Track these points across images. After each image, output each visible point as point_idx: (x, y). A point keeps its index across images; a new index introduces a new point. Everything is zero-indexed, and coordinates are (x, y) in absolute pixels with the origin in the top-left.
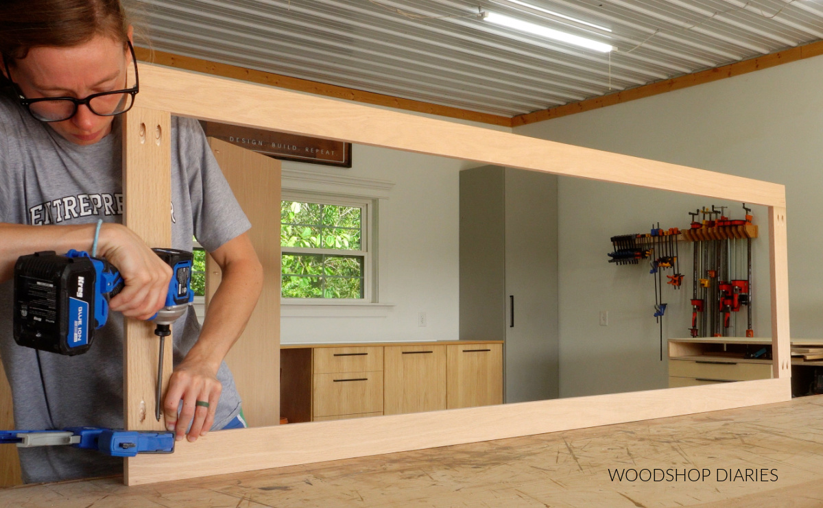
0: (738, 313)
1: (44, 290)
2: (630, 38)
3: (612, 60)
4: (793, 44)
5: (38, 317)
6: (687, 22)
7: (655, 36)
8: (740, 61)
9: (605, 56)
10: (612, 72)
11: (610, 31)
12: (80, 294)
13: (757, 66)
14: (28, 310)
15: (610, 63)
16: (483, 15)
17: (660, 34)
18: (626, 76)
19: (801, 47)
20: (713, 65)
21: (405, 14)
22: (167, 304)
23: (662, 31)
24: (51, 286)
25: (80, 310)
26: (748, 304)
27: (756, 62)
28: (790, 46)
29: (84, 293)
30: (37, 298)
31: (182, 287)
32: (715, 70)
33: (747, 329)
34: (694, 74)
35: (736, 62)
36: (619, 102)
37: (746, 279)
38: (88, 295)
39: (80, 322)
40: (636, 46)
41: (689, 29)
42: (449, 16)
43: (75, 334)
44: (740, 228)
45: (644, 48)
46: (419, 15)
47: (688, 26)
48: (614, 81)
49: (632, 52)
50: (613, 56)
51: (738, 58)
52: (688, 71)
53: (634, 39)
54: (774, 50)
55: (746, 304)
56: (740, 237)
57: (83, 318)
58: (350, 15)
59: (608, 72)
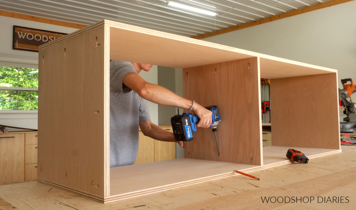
0: (266, 114)
1: (178, 125)
2: (223, 10)
3: (216, 19)
4: (285, 11)
5: (179, 132)
6: (244, 4)
7: (232, 9)
8: (264, 18)
9: (213, 17)
10: (216, 23)
11: (215, 8)
12: (187, 124)
13: (271, 20)
14: (176, 131)
15: (215, 20)
16: (168, 3)
17: (234, 9)
18: (220, 24)
19: (288, 13)
20: (254, 20)
21: (139, 3)
22: (213, 122)
23: (235, 7)
24: (180, 123)
25: (188, 128)
26: (270, 110)
27: (270, 18)
28: (283, 12)
29: (188, 123)
30: (177, 128)
31: (216, 116)
32: (254, 22)
33: (269, 120)
34: (247, 23)
35: (262, 19)
36: (218, 34)
37: (269, 101)
38: (190, 124)
39: (189, 132)
40: (225, 13)
41: (245, 7)
42: (155, 3)
43: (189, 135)
44: (266, 81)
45: (228, 14)
46: (144, 3)
47: (245, 5)
48: (217, 27)
49: (223, 16)
50: (217, 17)
51: (264, 17)
52: (244, 22)
53: (225, 10)
54: (277, 14)
55: (269, 110)
56: (266, 85)
57: (190, 130)
58: (116, 3)
59: (215, 23)
